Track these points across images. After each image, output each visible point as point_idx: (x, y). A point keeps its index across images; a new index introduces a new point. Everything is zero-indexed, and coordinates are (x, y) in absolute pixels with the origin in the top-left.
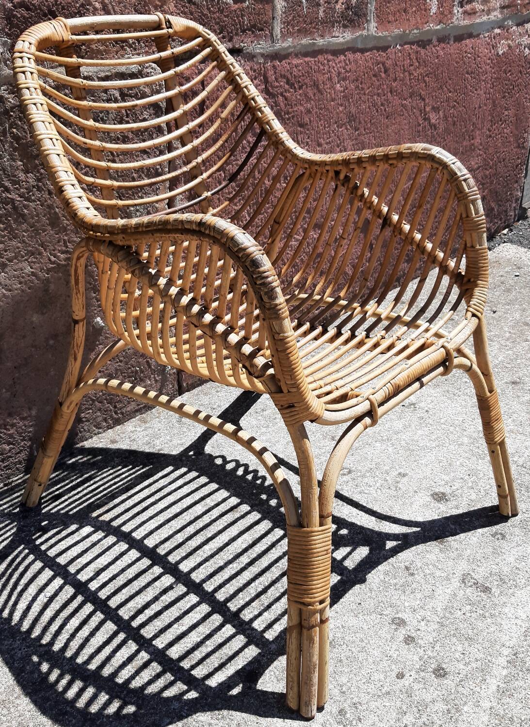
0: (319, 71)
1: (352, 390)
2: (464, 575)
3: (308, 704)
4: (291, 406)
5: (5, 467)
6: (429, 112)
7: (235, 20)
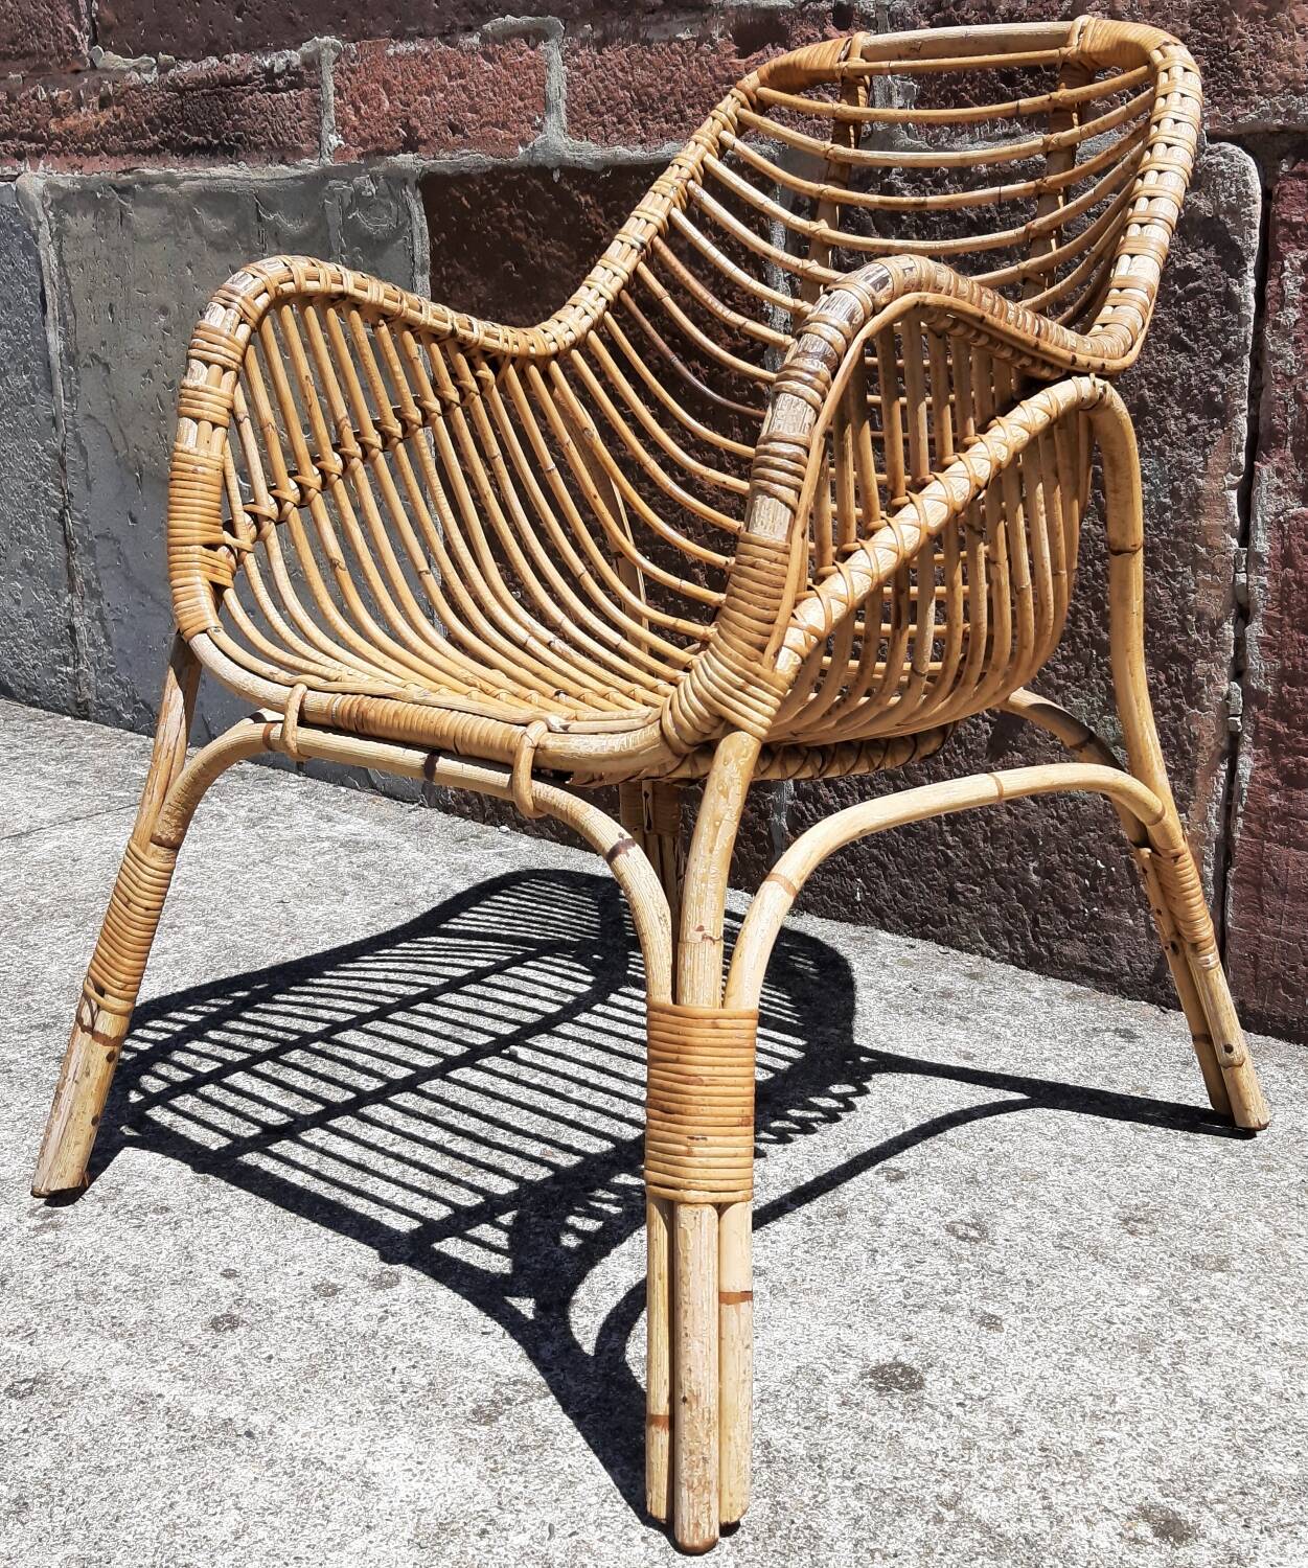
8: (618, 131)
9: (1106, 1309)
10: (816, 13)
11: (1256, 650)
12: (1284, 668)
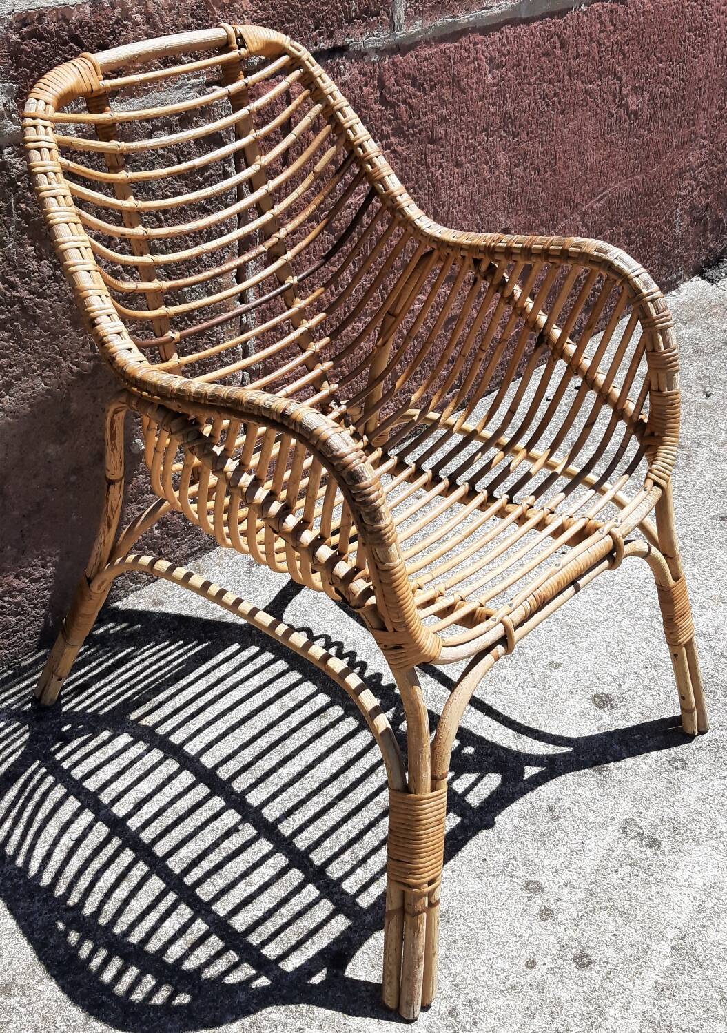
0: (461, 61)
1: (482, 606)
2: (626, 821)
3: (410, 1004)
4: (398, 647)
5: (9, 645)
6: (626, 96)
7: (338, 8)
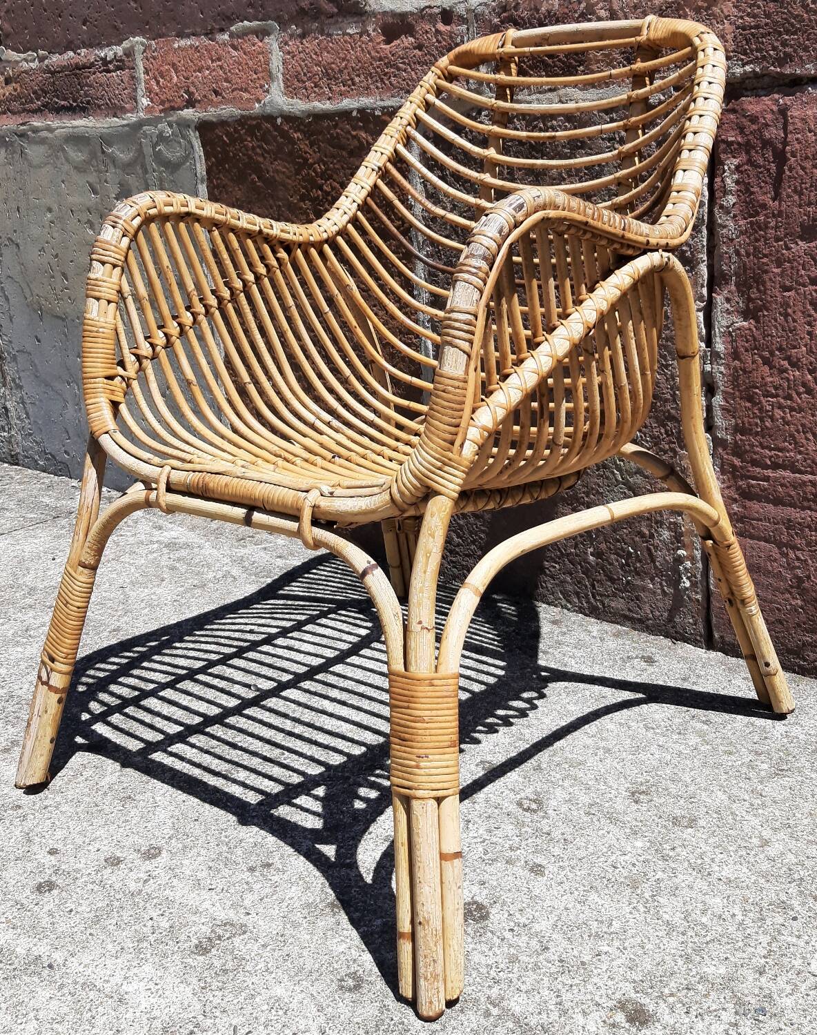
8: (315, 92)
9: (614, 858)
10: (431, 15)
11: (719, 413)
12: (737, 424)
